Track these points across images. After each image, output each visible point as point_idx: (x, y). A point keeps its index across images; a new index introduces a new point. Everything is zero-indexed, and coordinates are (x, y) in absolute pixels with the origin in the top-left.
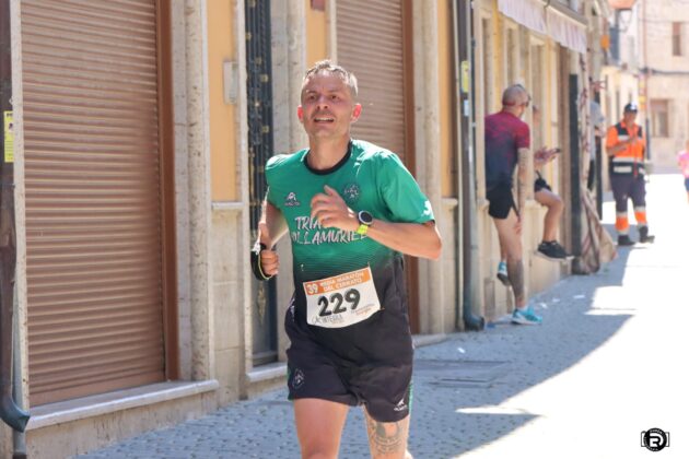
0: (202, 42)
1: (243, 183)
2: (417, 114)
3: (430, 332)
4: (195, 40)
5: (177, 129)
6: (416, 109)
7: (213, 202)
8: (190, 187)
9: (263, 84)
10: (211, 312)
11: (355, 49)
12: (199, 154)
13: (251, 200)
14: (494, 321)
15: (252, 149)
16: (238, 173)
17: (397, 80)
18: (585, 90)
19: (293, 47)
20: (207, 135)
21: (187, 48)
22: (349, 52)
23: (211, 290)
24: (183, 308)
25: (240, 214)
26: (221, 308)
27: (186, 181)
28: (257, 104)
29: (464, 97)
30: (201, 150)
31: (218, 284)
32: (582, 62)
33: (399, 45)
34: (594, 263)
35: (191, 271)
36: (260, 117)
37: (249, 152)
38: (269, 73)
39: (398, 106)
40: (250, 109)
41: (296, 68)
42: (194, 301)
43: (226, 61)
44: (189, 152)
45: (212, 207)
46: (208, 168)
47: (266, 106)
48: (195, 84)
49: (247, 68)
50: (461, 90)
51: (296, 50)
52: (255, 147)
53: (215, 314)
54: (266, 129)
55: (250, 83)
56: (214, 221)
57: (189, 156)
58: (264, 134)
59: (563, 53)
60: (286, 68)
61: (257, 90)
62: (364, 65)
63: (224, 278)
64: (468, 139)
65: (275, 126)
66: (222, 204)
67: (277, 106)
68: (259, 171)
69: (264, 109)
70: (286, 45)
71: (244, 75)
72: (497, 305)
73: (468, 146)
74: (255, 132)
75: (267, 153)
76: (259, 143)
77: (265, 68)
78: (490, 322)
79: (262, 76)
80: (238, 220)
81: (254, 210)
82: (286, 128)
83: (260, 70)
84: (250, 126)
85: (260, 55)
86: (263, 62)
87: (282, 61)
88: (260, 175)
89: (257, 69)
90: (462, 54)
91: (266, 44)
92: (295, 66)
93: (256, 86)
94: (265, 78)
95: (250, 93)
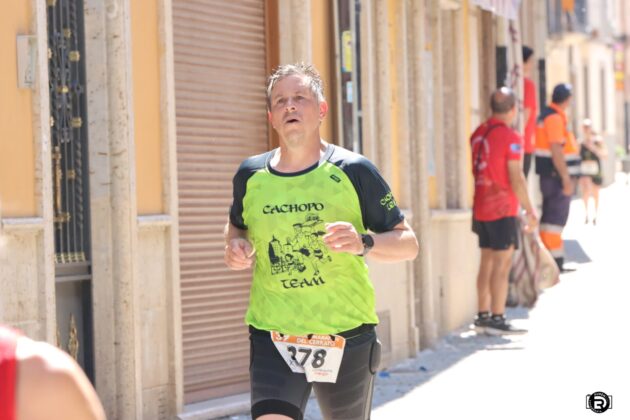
1: (44, 193)
7: (2, 217)
9: (74, 63)
11: (198, 17)
13: (56, 215)
14: (390, 368)
15: (58, 149)
16: (37, 180)
17: (260, 57)
18: (516, 67)
19: (113, 15)
22: (193, 20)
25: (41, 233)
28: (65, 90)
29: (346, 77)
31: (10, 324)
32: (512, 30)
33: (260, 11)
34: (529, 291)
36: (69, 106)
37: (54, 152)
38: (81, 48)
40: (54, 97)
41: (116, 43)
43: (20, 33)
45: (2, 224)
47: (78, 93)
49: (51, 43)
50: (342, 69)
51: (117, 17)
52: (63, 145)
54: (78, 122)
55: (53, 64)
58: (75, 130)
59: (486, 19)
60: (105, 43)
61: (65, 71)
63: (19, 316)
64: (352, 133)
65: (90, 118)
66: (16, 221)
67: (92, 92)
68: (68, 177)
69: (75, 96)
70: (104, 12)
71: (44, 52)
72: (395, 348)
73: (352, 142)
74: (63, 126)
75: (79, 153)
76: (68, 141)
77: (76, 42)
78: (385, 369)
79: (72, 53)
80: (37, 241)
81: (61, 227)
82: (104, 120)
83: (69, 45)
84: (55, 118)
85: (68, 25)
86: (72, 35)
87: (98, 34)
88: (70, 181)
89: (65, 44)
90: (344, 22)
91: (77, 13)
92: (115, 40)
93: (63, 66)
94: (76, 56)
95: (56, 75)
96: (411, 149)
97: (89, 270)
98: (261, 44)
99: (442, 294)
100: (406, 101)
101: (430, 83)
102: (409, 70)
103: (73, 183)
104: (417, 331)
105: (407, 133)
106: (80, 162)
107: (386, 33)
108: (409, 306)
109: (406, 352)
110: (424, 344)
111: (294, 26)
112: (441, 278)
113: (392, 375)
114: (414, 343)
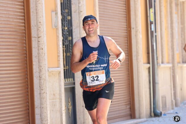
0: (42, 4)
1: (61, 60)
2: (132, 30)
3: (140, 118)
4: (39, 3)
5: (33, 39)
6: (132, 28)
7: (48, 68)
8: (39, 62)
9: (69, 20)
10: (49, 112)
11: (106, 5)
12: (42, 49)
13: (64, 67)
14: (166, 113)
15: (64, 46)
16: (58, 56)
17: (125, 17)
19: (80, 5)
20: (45, 41)
21: (36, 6)
22: (104, 6)
23: (48, 103)
24: (37, 111)
25: (60, 72)
26: (53, 110)
27: (37, 60)
28: (66, 28)
29: (151, 23)
30: (43, 47)
31: (51, 101)
33: (125, 3)
35: (40, 96)
36: (68, 33)
37: (63, 47)
38: (71, 15)
39: (125, 28)
40: (63, 30)
42: (41, 108)
43: (53, 11)
44: (38, 48)
45: (48, 70)
46: (46, 54)
47: (70, 29)
48: (40, 21)
49: (62, 14)
50: (150, 20)
51: (81, 6)
52: (66, 45)
53: (50, 113)
54: (70, 38)
55: (63, 20)
56: (49, 76)
57: (38, 50)
58: (69, 40)
60: (78, 14)
61: (66, 23)
62: (110, 11)
63: (53, 98)
64: (153, 40)
65: (74, 37)
66: (52, 69)
67: (74, 29)
68: (67, 55)
69: (69, 30)
70: (77, 4)
71: (60, 17)
72: (167, 106)
73: (153, 43)
74: (66, 40)
75: (71, 48)
76: (67, 44)
77: (69, 13)
78: (165, 113)
79: (68, 17)
80: (59, 75)
81: (65, 71)
82: (78, 37)
83: (67, 14)
84: (63, 37)
85: (67, 8)
86: (68, 11)
87: (76, 11)
88: (68, 56)
89: (66, 14)
90: (150, 6)
91: (69, 4)
92: (81, 13)
93: (65, 21)
94: (69, 18)
95: (63, 24)
96: (171, 45)
97: (74, 84)
98: (125, 13)
99: (181, 90)
100: (170, 30)
101: (177, 24)
102: (170, 20)
103: (69, 57)
104: (174, 101)
105: (170, 40)
106: (71, 51)
107: (163, 9)
108: (171, 93)
109: (171, 107)
110: (176, 105)
111: (135, 8)
112: (181, 84)
113: (167, 115)
114: (173, 105)
